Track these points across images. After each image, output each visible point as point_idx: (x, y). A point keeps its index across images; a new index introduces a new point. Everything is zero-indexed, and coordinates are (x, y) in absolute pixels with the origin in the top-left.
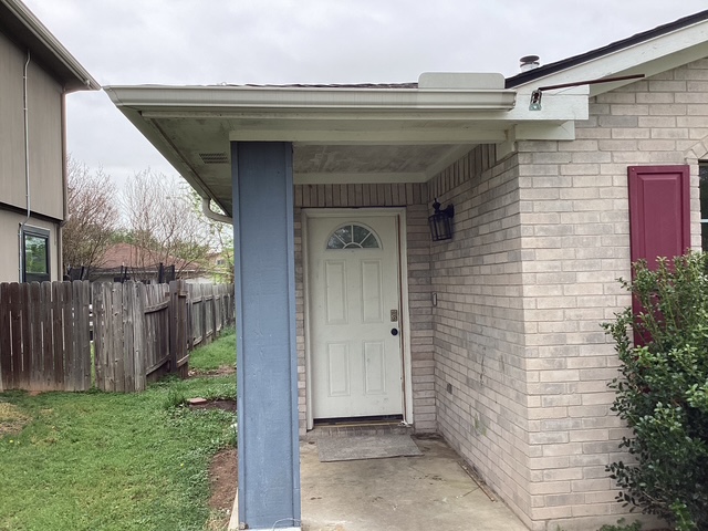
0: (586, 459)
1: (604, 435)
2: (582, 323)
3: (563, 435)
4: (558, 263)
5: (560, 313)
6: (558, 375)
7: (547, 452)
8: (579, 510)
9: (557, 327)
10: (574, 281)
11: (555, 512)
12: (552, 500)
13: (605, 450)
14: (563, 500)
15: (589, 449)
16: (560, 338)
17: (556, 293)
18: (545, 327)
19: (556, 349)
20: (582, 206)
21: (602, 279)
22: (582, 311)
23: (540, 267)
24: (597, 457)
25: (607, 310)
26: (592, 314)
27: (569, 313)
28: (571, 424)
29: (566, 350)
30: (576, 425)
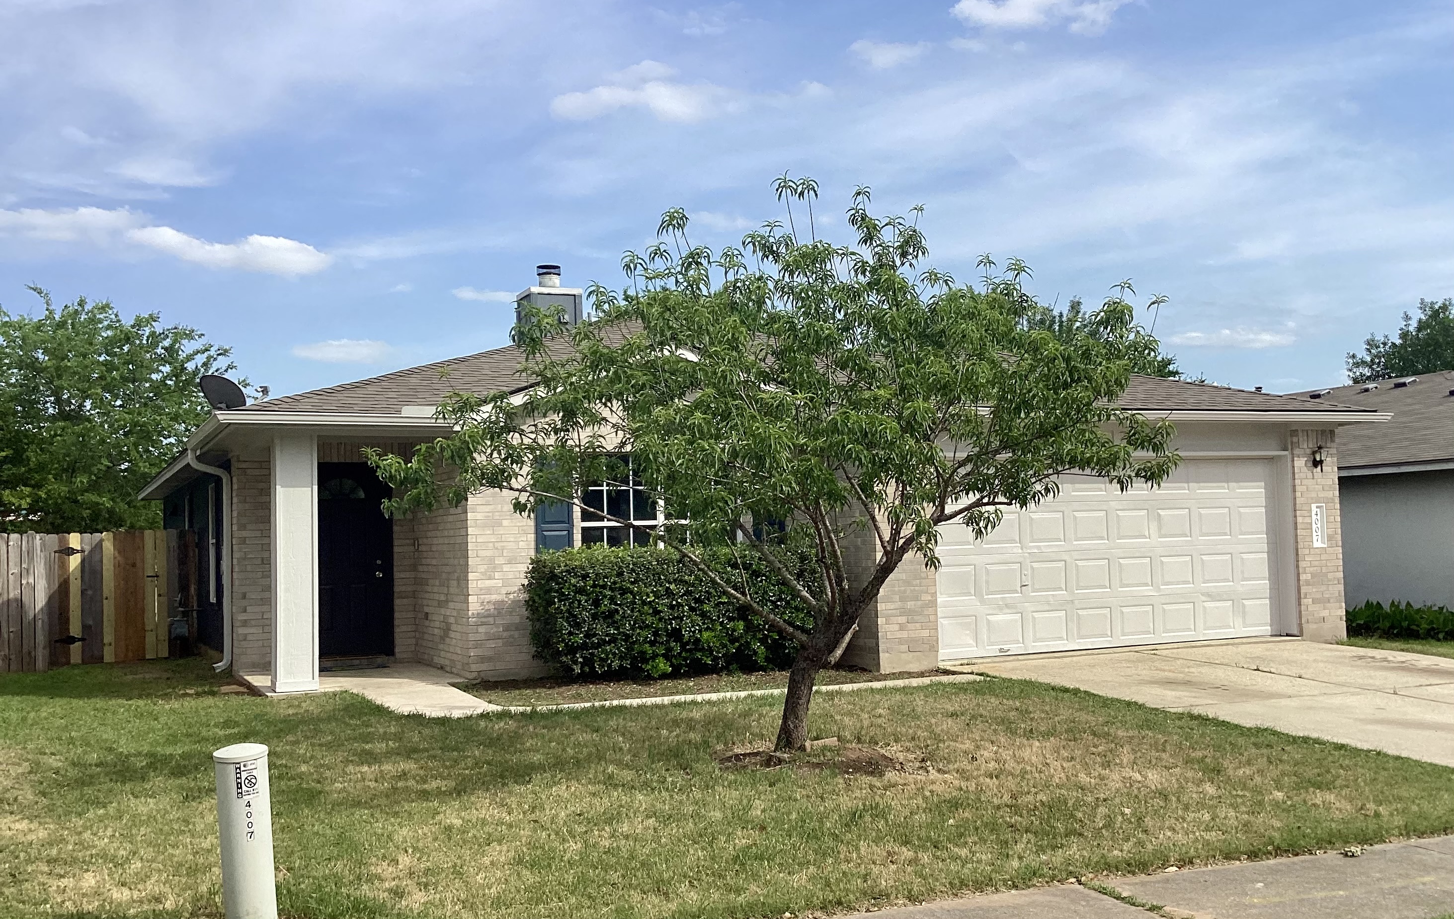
0: (505, 634)
1: (517, 620)
2: (505, 551)
3: (491, 620)
4: (490, 514)
5: (491, 545)
6: (488, 583)
7: (482, 629)
8: (500, 666)
9: (489, 553)
10: (500, 525)
11: (484, 667)
12: (482, 659)
13: (517, 629)
14: (490, 659)
15: (507, 628)
16: (491, 560)
17: (488, 532)
18: (482, 553)
19: (488, 567)
21: (518, 524)
22: (505, 544)
23: (479, 516)
24: (512, 633)
25: (521, 543)
26: (512, 545)
27: (497, 545)
28: (496, 613)
29: (494, 568)
30: (499, 613)
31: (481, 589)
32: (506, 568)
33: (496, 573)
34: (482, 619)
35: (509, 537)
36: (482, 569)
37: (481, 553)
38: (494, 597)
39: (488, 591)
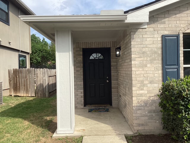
0: (149, 114)
1: (154, 108)
2: (148, 78)
3: (143, 108)
4: (142, 62)
5: (142, 75)
6: (141, 92)
7: (138, 112)
8: (147, 128)
9: (141, 79)
10: (146, 66)
11: (140, 128)
12: (139, 125)
13: (154, 112)
14: (143, 125)
15: (150, 112)
16: (142, 82)
17: (141, 70)
19: (141, 85)
20: (149, 46)
21: (154, 66)
22: (148, 75)
23: (136, 63)
24: (152, 114)
25: (155, 74)
26: (151, 75)
27: (144, 75)
28: (145, 105)
29: (144, 85)
31: (138, 94)
32: (149, 85)
33: (145, 88)
34: (139, 108)
35: (150, 72)
36: (138, 85)
37: (138, 79)
38: (144, 98)
39: (141, 95)
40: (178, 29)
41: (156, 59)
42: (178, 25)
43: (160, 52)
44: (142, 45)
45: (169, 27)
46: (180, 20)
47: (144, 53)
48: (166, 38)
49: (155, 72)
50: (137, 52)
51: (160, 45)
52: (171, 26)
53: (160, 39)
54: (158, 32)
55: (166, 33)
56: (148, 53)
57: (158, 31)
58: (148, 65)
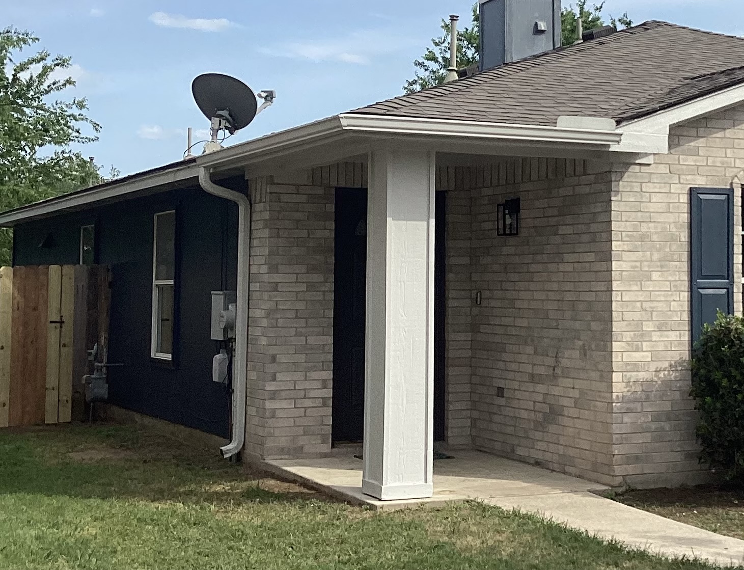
0: (654, 426)
1: (667, 407)
2: (654, 314)
3: (638, 405)
4: (638, 264)
5: (638, 304)
6: (637, 356)
7: (627, 419)
8: (648, 469)
9: (637, 316)
10: (650, 279)
11: (631, 469)
12: (628, 459)
13: (669, 419)
14: (637, 459)
15: (657, 418)
16: (638, 326)
17: (635, 288)
18: (628, 316)
19: (635, 334)
20: (656, 217)
21: (670, 278)
22: (655, 304)
23: (625, 266)
24: (663, 424)
25: (672, 303)
26: (661, 306)
27: (645, 305)
28: (644, 397)
29: (642, 335)
30: (648, 398)
31: (627, 364)
32: (655, 337)
33: (644, 344)
34: (628, 406)
35: (659, 296)
36: (628, 336)
38: (642, 376)
39: (635, 367)
40: (730, 173)
41: (675, 257)
42: (731, 163)
43: (684, 236)
44: (639, 214)
45: (707, 165)
46: (734, 148)
47: (643, 238)
48: (701, 196)
49: (672, 295)
50: (627, 236)
51: (685, 217)
52: (714, 162)
53: (684, 199)
54: (679, 178)
55: (700, 182)
56: (655, 237)
57: (682, 177)
58: (655, 276)
